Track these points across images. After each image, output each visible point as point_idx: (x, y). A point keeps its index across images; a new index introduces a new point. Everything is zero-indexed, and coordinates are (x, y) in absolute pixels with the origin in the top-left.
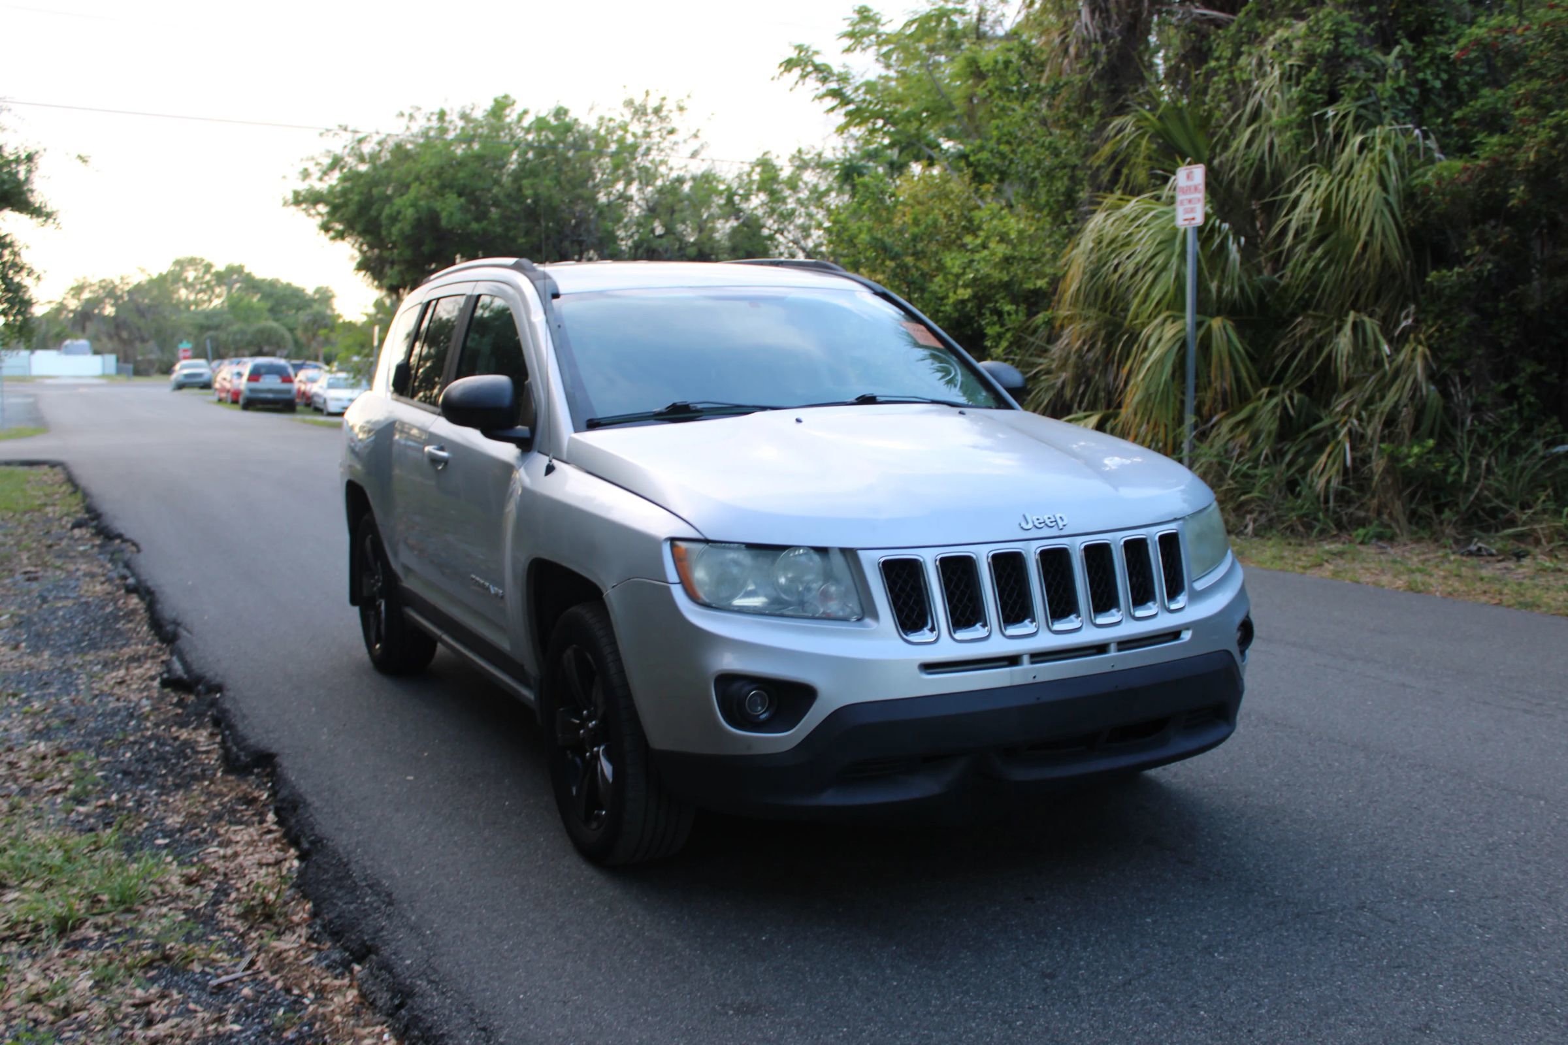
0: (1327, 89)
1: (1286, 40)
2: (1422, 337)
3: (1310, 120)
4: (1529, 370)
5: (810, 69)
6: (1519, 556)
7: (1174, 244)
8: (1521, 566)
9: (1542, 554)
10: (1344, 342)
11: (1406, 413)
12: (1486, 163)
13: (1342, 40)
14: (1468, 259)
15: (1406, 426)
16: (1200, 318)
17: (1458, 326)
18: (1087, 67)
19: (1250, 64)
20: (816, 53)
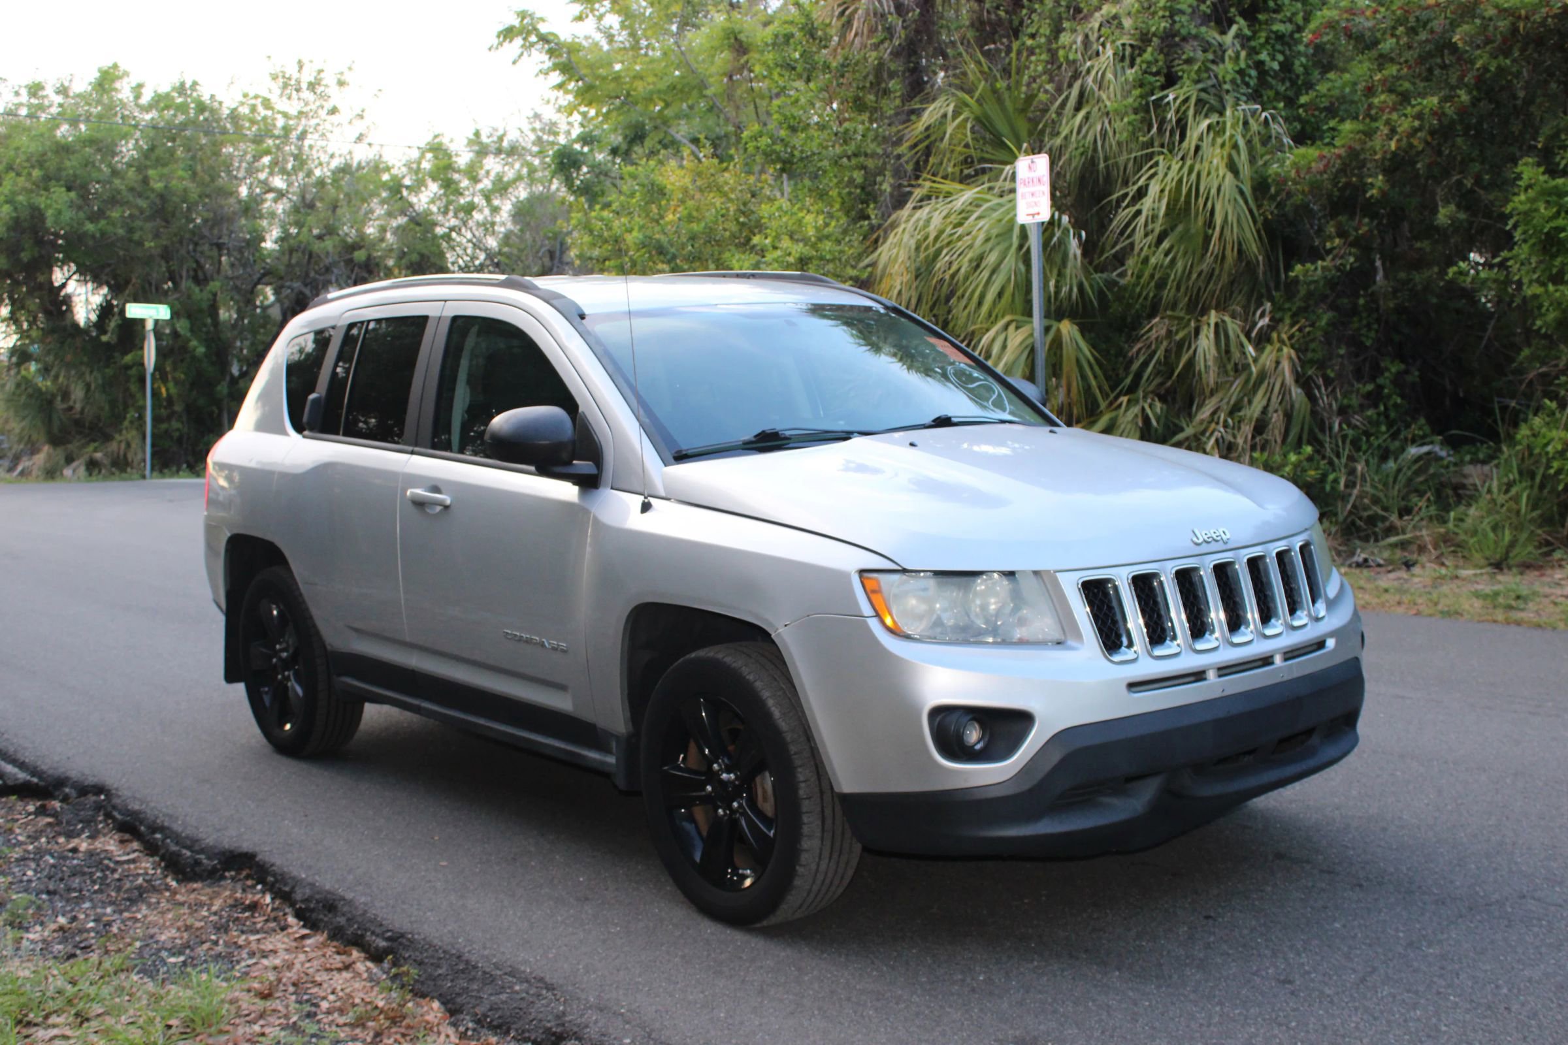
0: (1165, 71)
1: (1115, 17)
2: (1284, 337)
3: (1147, 104)
4: (1393, 370)
5: (533, 38)
6: (1408, 565)
7: (1011, 237)
8: (1413, 575)
9: (1430, 562)
10: (1206, 343)
11: (1276, 419)
12: (1342, 151)
13: (1177, 18)
14: (1329, 252)
15: (1277, 432)
16: (1047, 322)
17: (1318, 324)
18: (882, 42)
19: (1075, 42)
20: (542, 20)
